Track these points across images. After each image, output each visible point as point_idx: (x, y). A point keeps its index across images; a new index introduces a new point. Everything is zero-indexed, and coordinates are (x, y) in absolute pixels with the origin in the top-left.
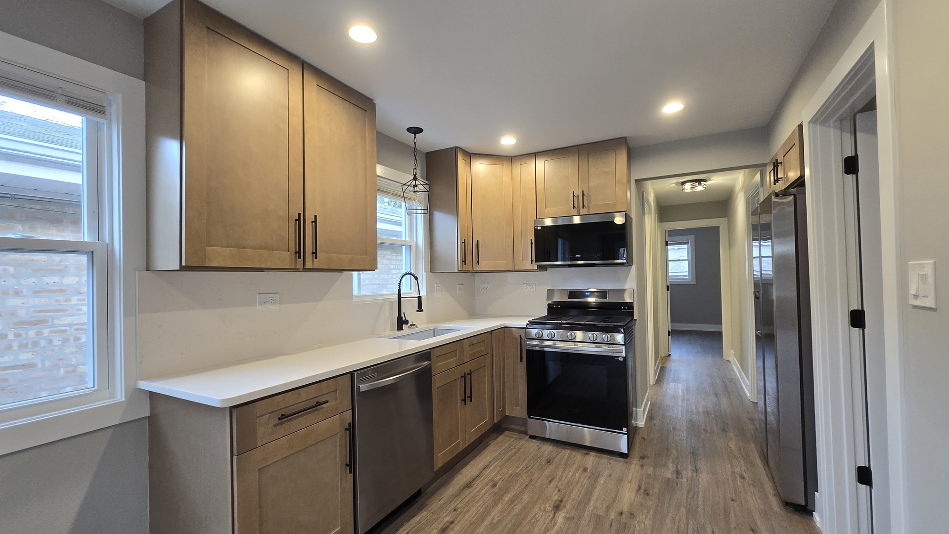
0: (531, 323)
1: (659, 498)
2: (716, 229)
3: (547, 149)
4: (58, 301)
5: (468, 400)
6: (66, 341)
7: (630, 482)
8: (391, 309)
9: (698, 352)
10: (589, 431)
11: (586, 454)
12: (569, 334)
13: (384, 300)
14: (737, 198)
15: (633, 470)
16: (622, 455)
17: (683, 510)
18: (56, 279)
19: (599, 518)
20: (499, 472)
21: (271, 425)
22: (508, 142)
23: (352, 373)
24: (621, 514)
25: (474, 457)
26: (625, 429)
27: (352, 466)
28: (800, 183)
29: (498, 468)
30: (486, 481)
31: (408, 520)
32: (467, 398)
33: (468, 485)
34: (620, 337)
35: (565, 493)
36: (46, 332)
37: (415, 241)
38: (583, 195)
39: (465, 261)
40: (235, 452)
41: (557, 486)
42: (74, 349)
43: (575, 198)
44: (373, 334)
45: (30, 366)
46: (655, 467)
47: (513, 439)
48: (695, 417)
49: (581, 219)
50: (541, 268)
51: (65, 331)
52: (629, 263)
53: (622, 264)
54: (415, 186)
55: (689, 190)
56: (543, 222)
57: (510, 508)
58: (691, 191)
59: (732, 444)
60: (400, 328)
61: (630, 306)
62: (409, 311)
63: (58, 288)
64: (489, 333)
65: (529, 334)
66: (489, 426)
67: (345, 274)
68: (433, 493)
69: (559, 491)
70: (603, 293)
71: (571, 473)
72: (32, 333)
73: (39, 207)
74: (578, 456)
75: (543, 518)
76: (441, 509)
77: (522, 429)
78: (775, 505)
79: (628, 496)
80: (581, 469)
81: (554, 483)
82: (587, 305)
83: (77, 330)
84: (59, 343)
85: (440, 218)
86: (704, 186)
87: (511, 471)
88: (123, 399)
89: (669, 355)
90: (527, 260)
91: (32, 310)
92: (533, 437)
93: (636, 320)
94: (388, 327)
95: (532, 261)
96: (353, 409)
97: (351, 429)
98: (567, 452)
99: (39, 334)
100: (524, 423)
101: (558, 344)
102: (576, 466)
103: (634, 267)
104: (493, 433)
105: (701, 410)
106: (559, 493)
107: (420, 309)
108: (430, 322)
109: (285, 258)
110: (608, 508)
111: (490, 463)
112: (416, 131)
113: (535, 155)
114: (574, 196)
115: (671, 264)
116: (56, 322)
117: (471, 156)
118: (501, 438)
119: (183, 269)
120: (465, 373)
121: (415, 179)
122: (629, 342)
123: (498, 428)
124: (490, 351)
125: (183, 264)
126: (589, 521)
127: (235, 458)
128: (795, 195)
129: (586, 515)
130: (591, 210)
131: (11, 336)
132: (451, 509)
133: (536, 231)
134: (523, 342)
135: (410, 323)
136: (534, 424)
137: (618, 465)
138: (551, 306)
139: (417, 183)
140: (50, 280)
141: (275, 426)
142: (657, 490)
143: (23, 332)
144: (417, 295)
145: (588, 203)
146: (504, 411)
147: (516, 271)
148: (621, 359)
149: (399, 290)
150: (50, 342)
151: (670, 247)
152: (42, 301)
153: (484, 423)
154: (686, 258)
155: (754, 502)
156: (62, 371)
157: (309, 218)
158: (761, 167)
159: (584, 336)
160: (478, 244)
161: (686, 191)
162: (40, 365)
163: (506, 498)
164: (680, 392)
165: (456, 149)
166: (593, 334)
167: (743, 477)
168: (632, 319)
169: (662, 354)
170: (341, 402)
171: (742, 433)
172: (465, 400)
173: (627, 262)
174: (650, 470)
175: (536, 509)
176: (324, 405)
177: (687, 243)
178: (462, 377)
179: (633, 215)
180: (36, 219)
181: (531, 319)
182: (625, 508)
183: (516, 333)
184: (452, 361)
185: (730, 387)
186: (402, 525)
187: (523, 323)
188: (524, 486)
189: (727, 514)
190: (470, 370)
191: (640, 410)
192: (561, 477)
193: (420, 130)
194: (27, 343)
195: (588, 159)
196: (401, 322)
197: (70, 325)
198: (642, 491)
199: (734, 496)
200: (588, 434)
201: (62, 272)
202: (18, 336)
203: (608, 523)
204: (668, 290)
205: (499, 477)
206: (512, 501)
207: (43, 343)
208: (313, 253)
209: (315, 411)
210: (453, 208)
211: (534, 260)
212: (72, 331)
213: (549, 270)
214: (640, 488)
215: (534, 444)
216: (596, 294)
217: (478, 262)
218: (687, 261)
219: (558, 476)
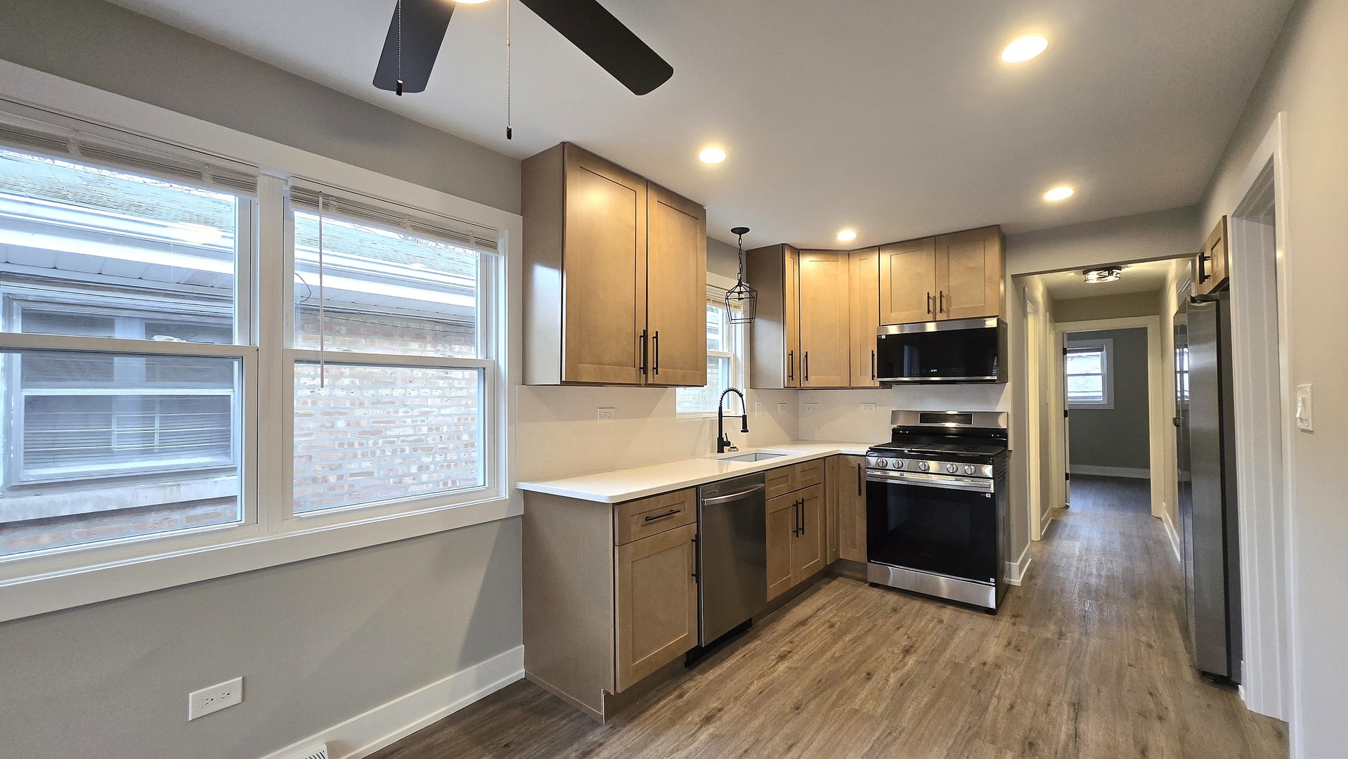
0: (872, 449)
1: (1032, 655)
2: (1143, 332)
3: (895, 241)
4: (389, 412)
5: (800, 532)
6: (394, 451)
7: (998, 637)
8: (712, 428)
9: (1113, 506)
10: (947, 581)
11: (941, 607)
12: (921, 463)
13: (704, 418)
14: (1169, 290)
15: (1003, 625)
16: (989, 611)
17: (1063, 669)
18: (388, 391)
19: (957, 665)
20: (836, 615)
21: (639, 524)
22: (847, 236)
23: (697, 487)
24: (985, 664)
25: (804, 599)
26: (992, 580)
27: (697, 575)
28: (1224, 286)
29: (835, 612)
30: (822, 621)
31: (743, 645)
32: (799, 530)
33: (803, 623)
34: (988, 470)
35: (916, 641)
36: (381, 441)
37: (734, 352)
38: (941, 296)
39: (792, 376)
40: (617, 543)
41: (906, 634)
42: (400, 461)
43: (931, 301)
44: (694, 455)
45: (370, 474)
46: (1031, 626)
47: (848, 586)
48: (1093, 581)
49: (938, 327)
50: (884, 385)
51: (394, 442)
52: (1003, 379)
53: (993, 381)
54: (740, 293)
55: (1095, 281)
56: (887, 331)
57: (852, 647)
58: (1098, 282)
59: (1143, 613)
60: (721, 450)
61: (1003, 433)
62: (732, 431)
63: (389, 400)
64: (821, 460)
65: (868, 462)
66: (822, 567)
67: (670, 389)
68: (766, 625)
69: (908, 637)
70: (966, 417)
71: (923, 623)
72: (371, 443)
73: (376, 321)
74: (931, 609)
75: (891, 659)
76: (776, 640)
77: (860, 576)
78: (1188, 675)
79: (993, 649)
80: (936, 621)
81: (902, 630)
82: (945, 431)
83: (403, 441)
84: (390, 453)
85: (762, 326)
86: (1118, 275)
87: (850, 615)
88: (507, 498)
89: (1067, 507)
90: (866, 376)
91: (371, 420)
92: (873, 585)
93: (1011, 451)
94: (709, 449)
95: (873, 376)
96: (698, 522)
97: (697, 540)
98: (917, 604)
99: (375, 443)
100: (864, 569)
101: (906, 475)
102: (928, 617)
103: (1009, 385)
104: (825, 577)
105: (1104, 573)
106: (909, 640)
107: (745, 429)
108: (749, 446)
109: (632, 374)
110: (968, 658)
111: (824, 605)
112: (741, 231)
113: (879, 248)
114: (929, 297)
115: (1070, 380)
116: (388, 433)
117: (798, 252)
118: (834, 583)
119: (563, 383)
120: (797, 501)
121: (740, 285)
122: (1000, 476)
123: (830, 572)
124: (822, 481)
125: (564, 379)
126: (945, 666)
127: (617, 548)
128: (1218, 301)
129: (941, 661)
130: (951, 315)
131: (356, 446)
132: (786, 641)
133: (879, 340)
134: (862, 472)
135: (731, 446)
136: (874, 569)
137: (983, 621)
138: (897, 431)
139: (743, 289)
140: (384, 392)
141: (643, 526)
142: (1031, 647)
143: (364, 442)
144: (741, 414)
145: (947, 306)
146: (837, 552)
147: (852, 388)
148: (988, 496)
149: (720, 408)
150: (383, 452)
151: (1068, 355)
152: (377, 412)
153: (814, 563)
154: (1099, 372)
155: (1159, 670)
156: (391, 480)
157: (651, 334)
158: (1190, 256)
159: (941, 468)
160: (806, 356)
161: (1091, 282)
162: (376, 474)
163: (847, 638)
164: (1077, 552)
165: (783, 246)
166: (952, 465)
167: (1150, 646)
168: (1005, 450)
169: (1055, 503)
170: (689, 513)
171: (1159, 601)
172: (797, 532)
173: (999, 378)
174: (1024, 629)
175: (883, 650)
176: (676, 514)
177: (1100, 350)
178: (794, 505)
179: (1009, 320)
180: (375, 333)
181: (872, 446)
182: (990, 660)
183: (854, 462)
184: (783, 487)
185: (1153, 547)
186: (737, 649)
187: (863, 450)
188: (867, 629)
189: (1120, 676)
190: (803, 499)
191: (1015, 565)
192: (911, 626)
193: (746, 230)
194: (368, 452)
195: (948, 249)
196: (722, 444)
197: (398, 437)
198: (1012, 646)
199: (1132, 662)
200: (945, 584)
201: (391, 384)
202: (361, 444)
203: (967, 672)
204: (1066, 415)
205: (836, 619)
206: (854, 641)
207: (378, 453)
208: (654, 368)
209: (669, 518)
210: (778, 314)
211: (876, 375)
212: (399, 442)
213: (894, 387)
214: (1009, 644)
215: (875, 593)
216: (957, 417)
217: (807, 377)
218: (1101, 376)
219: (908, 625)
